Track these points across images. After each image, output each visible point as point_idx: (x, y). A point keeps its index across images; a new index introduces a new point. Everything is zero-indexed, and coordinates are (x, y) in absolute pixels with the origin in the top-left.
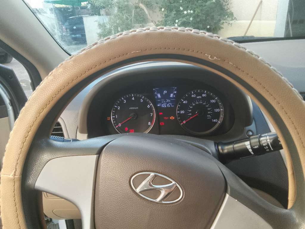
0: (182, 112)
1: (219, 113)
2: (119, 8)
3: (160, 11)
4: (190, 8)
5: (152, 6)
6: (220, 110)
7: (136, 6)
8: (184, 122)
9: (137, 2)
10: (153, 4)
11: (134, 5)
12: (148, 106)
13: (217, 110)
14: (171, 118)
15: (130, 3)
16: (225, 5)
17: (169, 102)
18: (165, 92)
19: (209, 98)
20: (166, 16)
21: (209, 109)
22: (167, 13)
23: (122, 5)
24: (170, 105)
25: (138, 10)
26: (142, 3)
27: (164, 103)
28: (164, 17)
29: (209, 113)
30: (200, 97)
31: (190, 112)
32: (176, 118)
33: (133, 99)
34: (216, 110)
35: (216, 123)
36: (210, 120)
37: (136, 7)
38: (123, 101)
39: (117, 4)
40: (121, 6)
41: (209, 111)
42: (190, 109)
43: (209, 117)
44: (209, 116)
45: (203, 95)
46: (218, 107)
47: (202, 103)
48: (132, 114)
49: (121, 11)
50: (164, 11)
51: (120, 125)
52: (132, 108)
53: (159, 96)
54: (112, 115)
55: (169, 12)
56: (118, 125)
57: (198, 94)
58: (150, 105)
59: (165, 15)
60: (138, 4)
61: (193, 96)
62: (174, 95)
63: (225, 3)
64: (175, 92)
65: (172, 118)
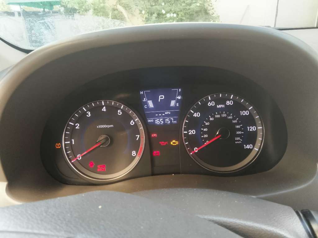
0: (192, 132)
1: (255, 134)
2: (95, 9)
3: (140, 13)
4: (173, 11)
5: (131, 9)
6: (256, 128)
7: (113, 8)
8: (196, 150)
9: (114, 4)
10: (132, 6)
11: (111, 7)
12: (132, 121)
13: (252, 129)
14: (172, 143)
15: (107, 5)
16: (210, 9)
17: (168, 116)
18: (161, 97)
19: (238, 107)
20: (147, 20)
21: (238, 127)
22: (148, 17)
23: (98, 7)
24: (171, 120)
25: (116, 12)
26: (120, 5)
27: (160, 116)
28: (145, 20)
29: (238, 133)
30: (223, 106)
31: (205, 133)
32: (181, 143)
33: (104, 109)
34: (250, 129)
35: (250, 151)
36: (241, 146)
37: (114, 10)
38: (85, 114)
39: (92, 5)
40: (96, 7)
41: (239, 130)
42: (205, 127)
43: (239, 141)
44: (238, 139)
45: (228, 103)
46: (254, 124)
47: (226, 117)
48: (102, 138)
49: (97, 13)
50: (145, 14)
51: (79, 157)
52: (102, 126)
53: (151, 104)
54: (65, 139)
55: (150, 15)
56: (76, 157)
57: (219, 101)
58: (134, 121)
59: (146, 18)
60: (116, 6)
61: (210, 104)
62: (177, 102)
63: (210, 7)
64: (179, 98)
65: (174, 142)
